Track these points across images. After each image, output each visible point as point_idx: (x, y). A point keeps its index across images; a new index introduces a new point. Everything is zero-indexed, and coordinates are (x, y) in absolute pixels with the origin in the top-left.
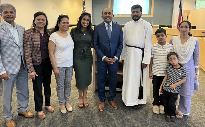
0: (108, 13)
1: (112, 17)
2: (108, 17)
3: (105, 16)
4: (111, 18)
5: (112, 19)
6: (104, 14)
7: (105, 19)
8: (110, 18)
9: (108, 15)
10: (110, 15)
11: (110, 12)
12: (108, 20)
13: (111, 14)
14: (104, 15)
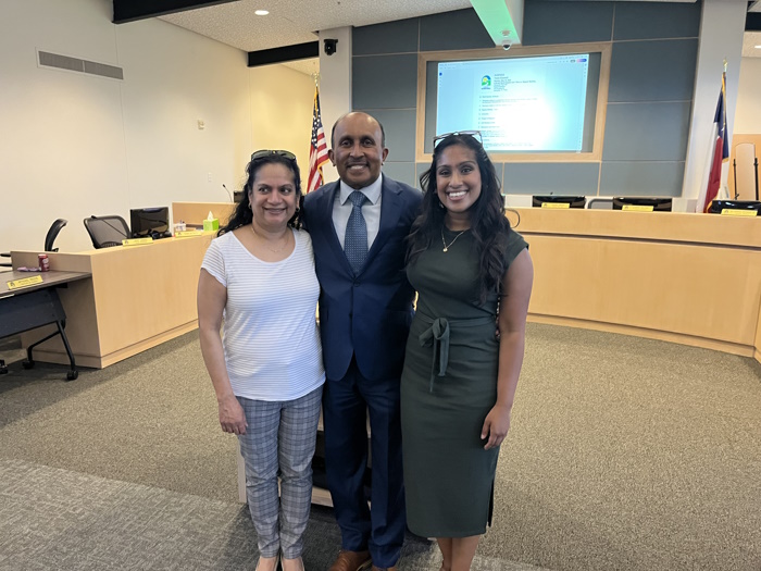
0: (357, 142)
1: (376, 161)
2: (357, 160)
3: (343, 152)
4: (373, 166)
5: (377, 169)
6: (340, 144)
7: (344, 167)
8: (368, 165)
9: (357, 151)
10: (370, 152)
11: (368, 133)
12: (358, 173)
13: (373, 143)
14: (340, 149)
